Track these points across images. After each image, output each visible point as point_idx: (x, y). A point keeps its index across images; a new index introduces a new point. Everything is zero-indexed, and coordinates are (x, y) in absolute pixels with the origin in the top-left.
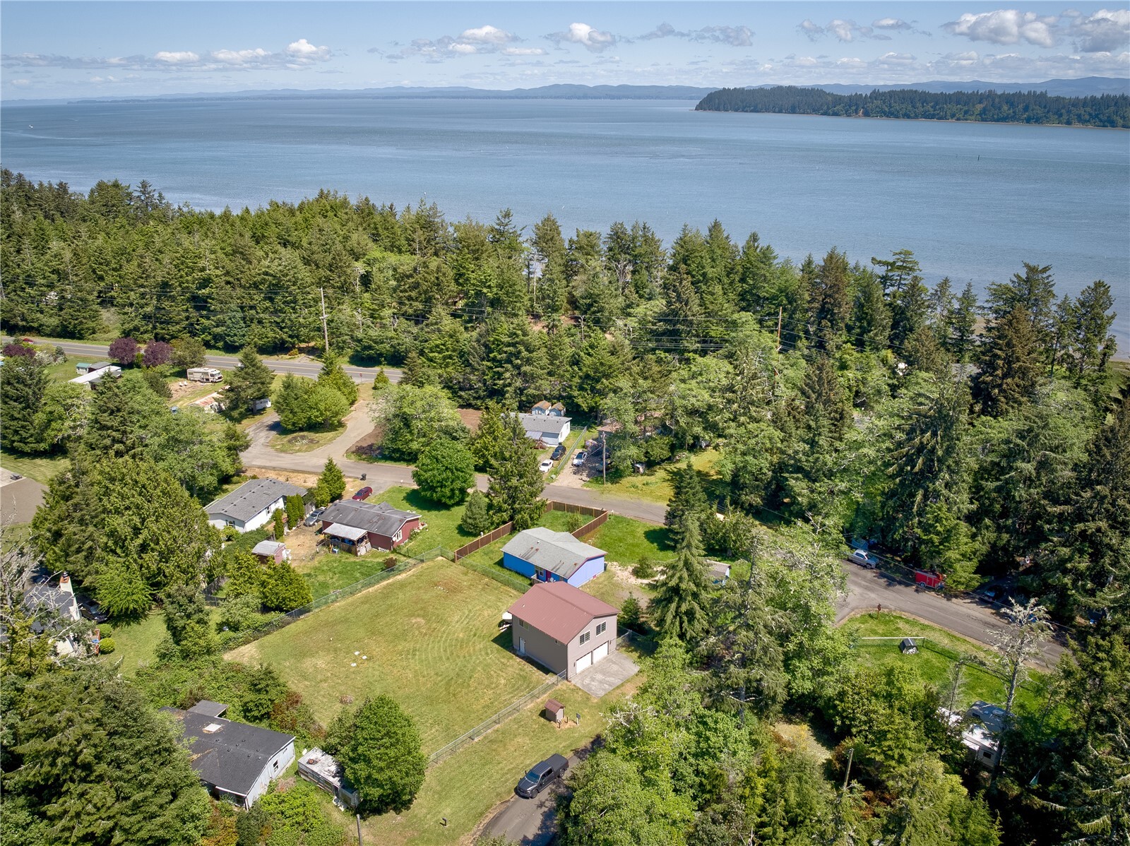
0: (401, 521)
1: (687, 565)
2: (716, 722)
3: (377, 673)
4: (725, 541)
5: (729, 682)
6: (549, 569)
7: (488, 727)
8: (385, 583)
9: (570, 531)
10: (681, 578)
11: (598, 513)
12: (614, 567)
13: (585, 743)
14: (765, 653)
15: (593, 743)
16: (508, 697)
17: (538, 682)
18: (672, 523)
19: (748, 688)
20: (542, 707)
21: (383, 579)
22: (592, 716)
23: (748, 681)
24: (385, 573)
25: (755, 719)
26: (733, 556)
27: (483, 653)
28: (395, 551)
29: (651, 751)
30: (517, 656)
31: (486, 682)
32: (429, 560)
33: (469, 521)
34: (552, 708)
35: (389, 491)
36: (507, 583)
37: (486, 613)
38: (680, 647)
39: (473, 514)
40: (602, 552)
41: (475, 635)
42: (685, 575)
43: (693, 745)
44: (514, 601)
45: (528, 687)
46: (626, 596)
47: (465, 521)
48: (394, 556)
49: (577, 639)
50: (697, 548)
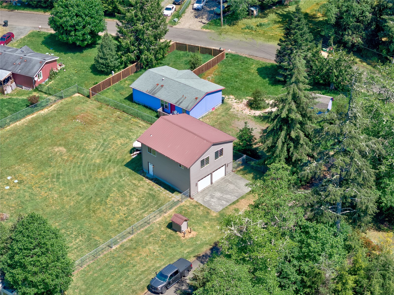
0: (41, 63)
1: (295, 98)
2: (316, 232)
3: (27, 194)
4: (328, 76)
5: (328, 199)
6: (173, 102)
7: (123, 237)
8: (29, 117)
9: (192, 68)
10: (290, 111)
11: (216, 52)
12: (231, 100)
13: (206, 249)
14: (359, 174)
15: (212, 249)
16: (140, 212)
17: (165, 200)
18: (282, 61)
19: (343, 204)
20: (169, 220)
21: (28, 114)
22: (211, 227)
23: (345, 197)
24: (29, 109)
25: (350, 228)
26: (336, 89)
27: (117, 176)
28: (37, 89)
29: (260, 256)
30: (147, 178)
31: (121, 200)
32: (67, 96)
33: (101, 61)
34: (177, 221)
35: (29, 36)
36: (136, 115)
37: (119, 142)
38: (287, 169)
39: (104, 55)
40: (220, 87)
41: (110, 161)
42: (294, 106)
43: (296, 250)
44: (143, 131)
45: (157, 204)
46: (241, 126)
47: (98, 62)
48: (36, 94)
49: (199, 163)
50: (304, 83)
